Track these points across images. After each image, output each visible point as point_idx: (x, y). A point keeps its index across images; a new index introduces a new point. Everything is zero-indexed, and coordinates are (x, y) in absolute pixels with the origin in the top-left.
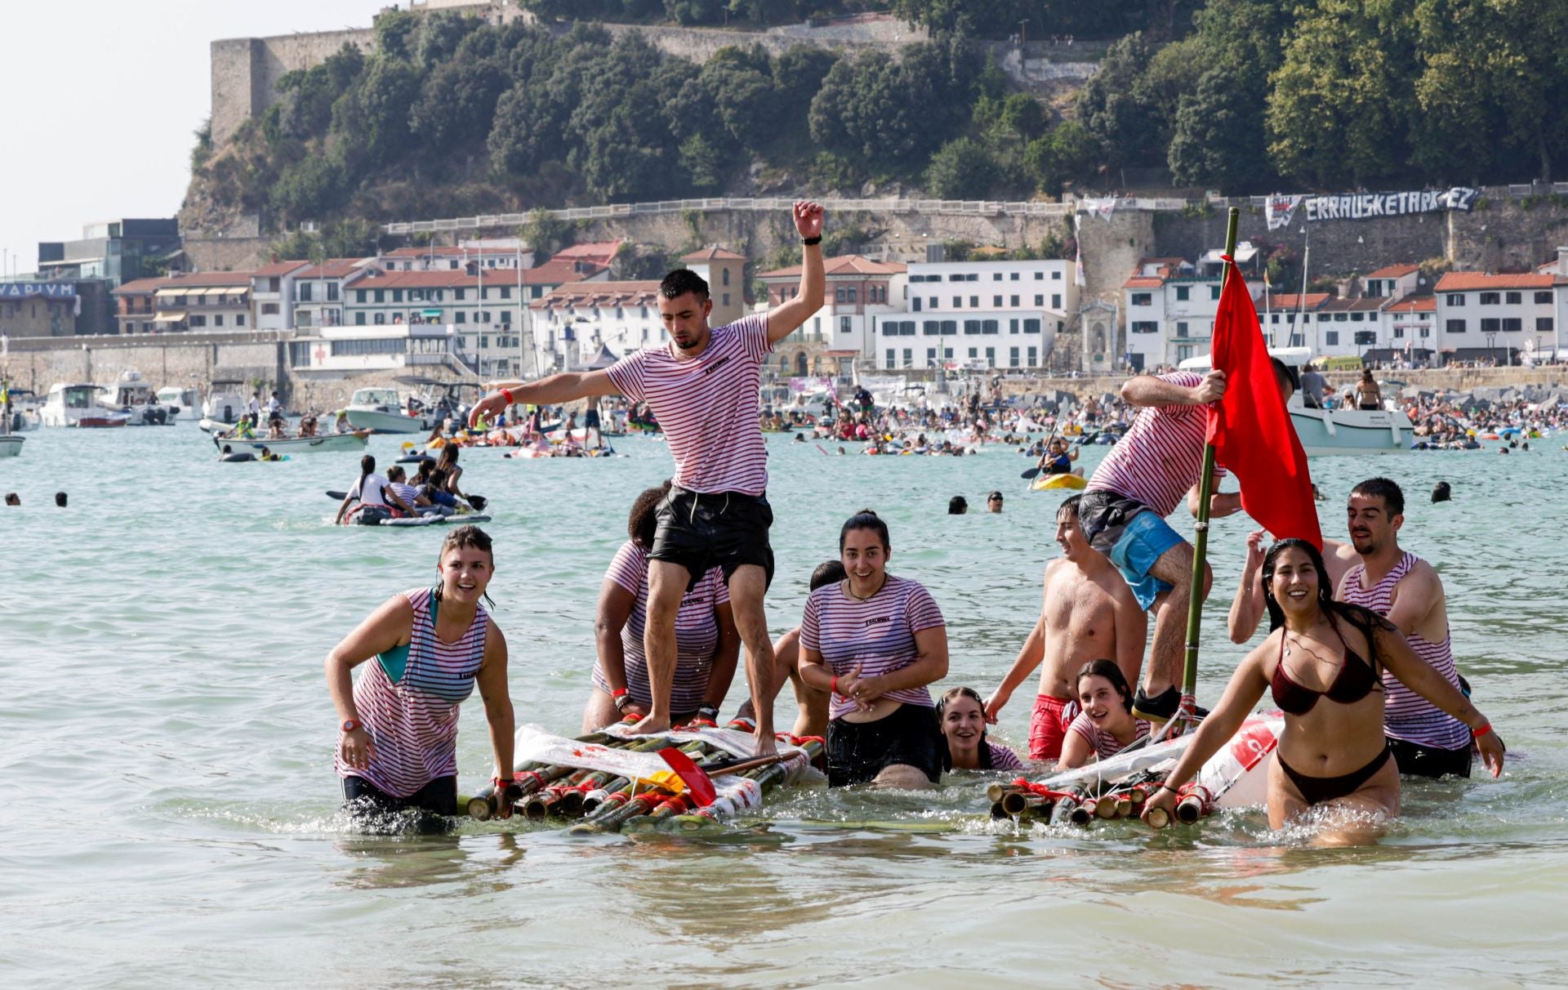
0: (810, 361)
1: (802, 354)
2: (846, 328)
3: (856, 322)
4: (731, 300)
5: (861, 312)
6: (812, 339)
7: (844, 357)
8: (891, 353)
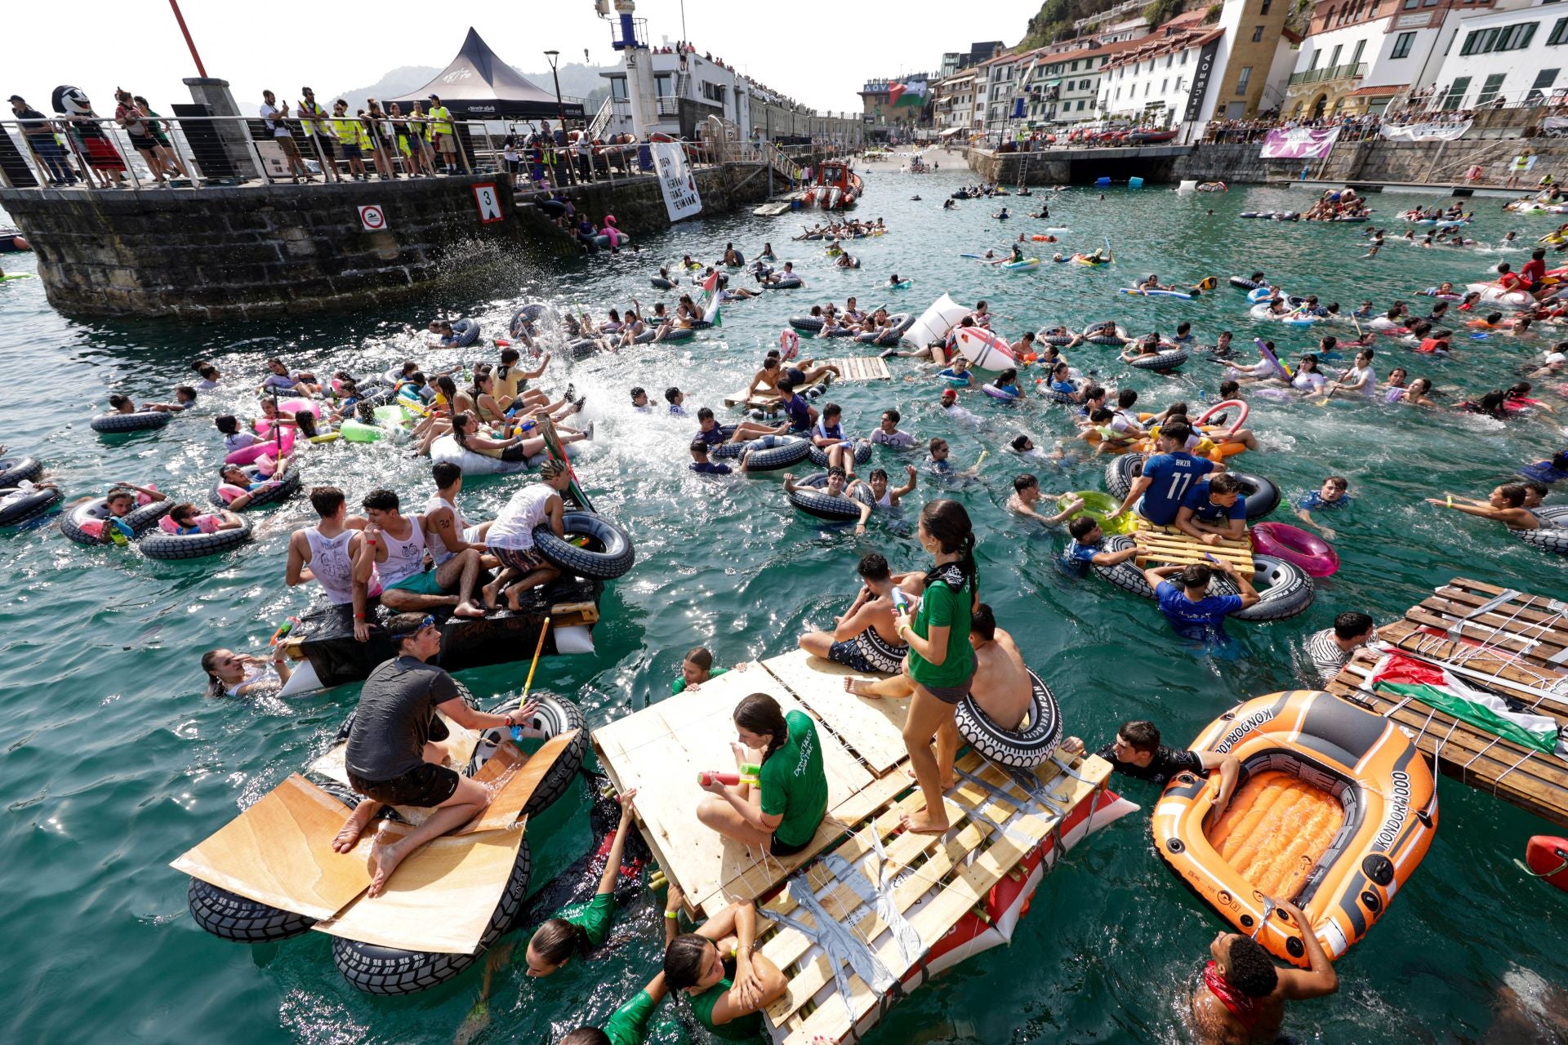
0: (1329, 105)
1: (1324, 97)
2: (1400, 53)
3: (1423, 39)
4: (1264, 34)
5: (1437, 23)
6: (1342, 72)
7: (1376, 98)
8: (1461, 84)
